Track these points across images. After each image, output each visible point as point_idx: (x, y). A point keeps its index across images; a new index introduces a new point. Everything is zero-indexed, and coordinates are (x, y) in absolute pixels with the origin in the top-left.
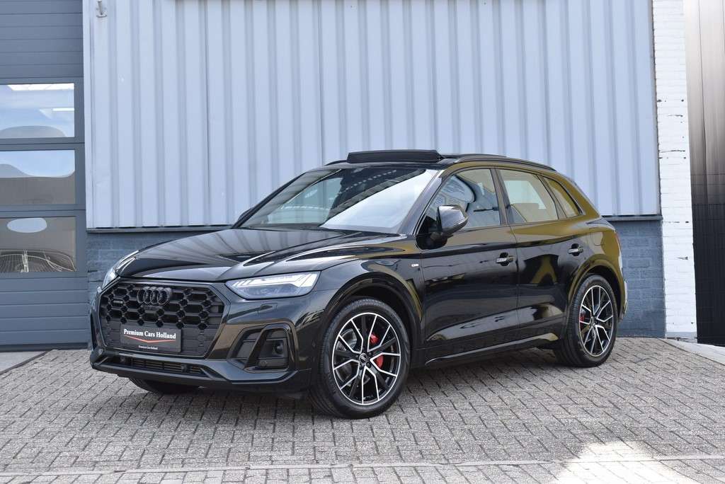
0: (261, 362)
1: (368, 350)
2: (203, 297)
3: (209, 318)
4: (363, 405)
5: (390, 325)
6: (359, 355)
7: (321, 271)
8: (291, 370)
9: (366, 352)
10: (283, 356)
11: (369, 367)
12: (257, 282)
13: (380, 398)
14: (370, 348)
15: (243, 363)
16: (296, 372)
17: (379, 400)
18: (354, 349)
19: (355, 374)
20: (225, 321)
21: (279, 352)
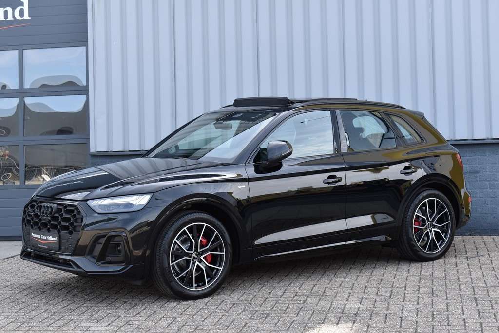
0: (107, 258)
1: (199, 250)
2: (72, 211)
3: (75, 227)
4: (195, 289)
5: (216, 232)
6: (192, 254)
7: (154, 193)
8: (127, 265)
9: (197, 252)
10: (121, 254)
11: (200, 262)
12: (108, 201)
13: (208, 285)
14: (200, 249)
15: (95, 258)
16: (131, 266)
17: (207, 286)
18: (188, 250)
19: (189, 267)
20: (83, 229)
21: (120, 251)
